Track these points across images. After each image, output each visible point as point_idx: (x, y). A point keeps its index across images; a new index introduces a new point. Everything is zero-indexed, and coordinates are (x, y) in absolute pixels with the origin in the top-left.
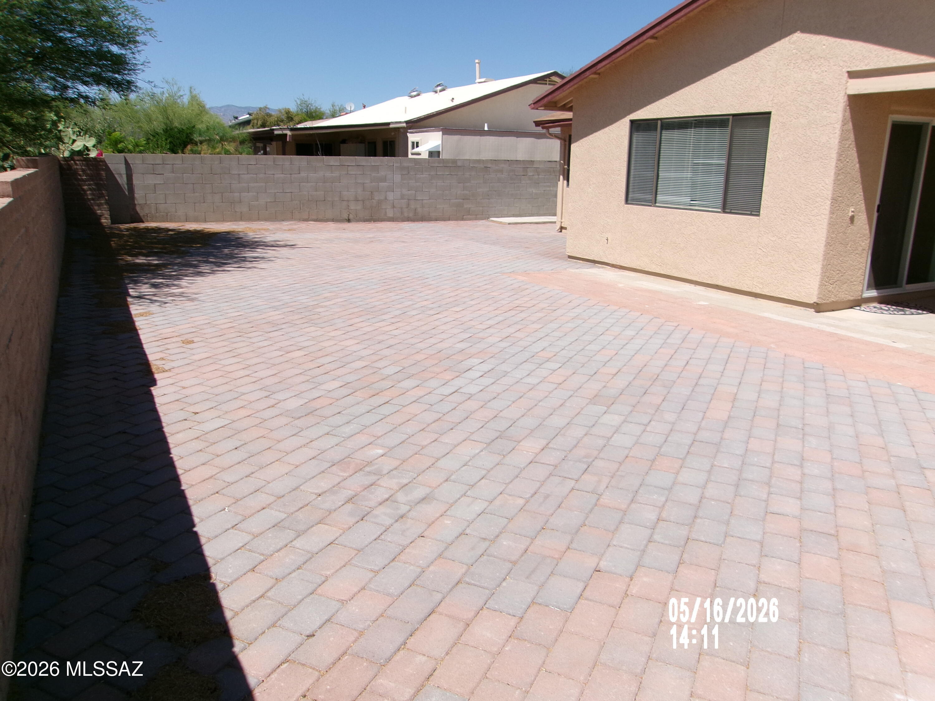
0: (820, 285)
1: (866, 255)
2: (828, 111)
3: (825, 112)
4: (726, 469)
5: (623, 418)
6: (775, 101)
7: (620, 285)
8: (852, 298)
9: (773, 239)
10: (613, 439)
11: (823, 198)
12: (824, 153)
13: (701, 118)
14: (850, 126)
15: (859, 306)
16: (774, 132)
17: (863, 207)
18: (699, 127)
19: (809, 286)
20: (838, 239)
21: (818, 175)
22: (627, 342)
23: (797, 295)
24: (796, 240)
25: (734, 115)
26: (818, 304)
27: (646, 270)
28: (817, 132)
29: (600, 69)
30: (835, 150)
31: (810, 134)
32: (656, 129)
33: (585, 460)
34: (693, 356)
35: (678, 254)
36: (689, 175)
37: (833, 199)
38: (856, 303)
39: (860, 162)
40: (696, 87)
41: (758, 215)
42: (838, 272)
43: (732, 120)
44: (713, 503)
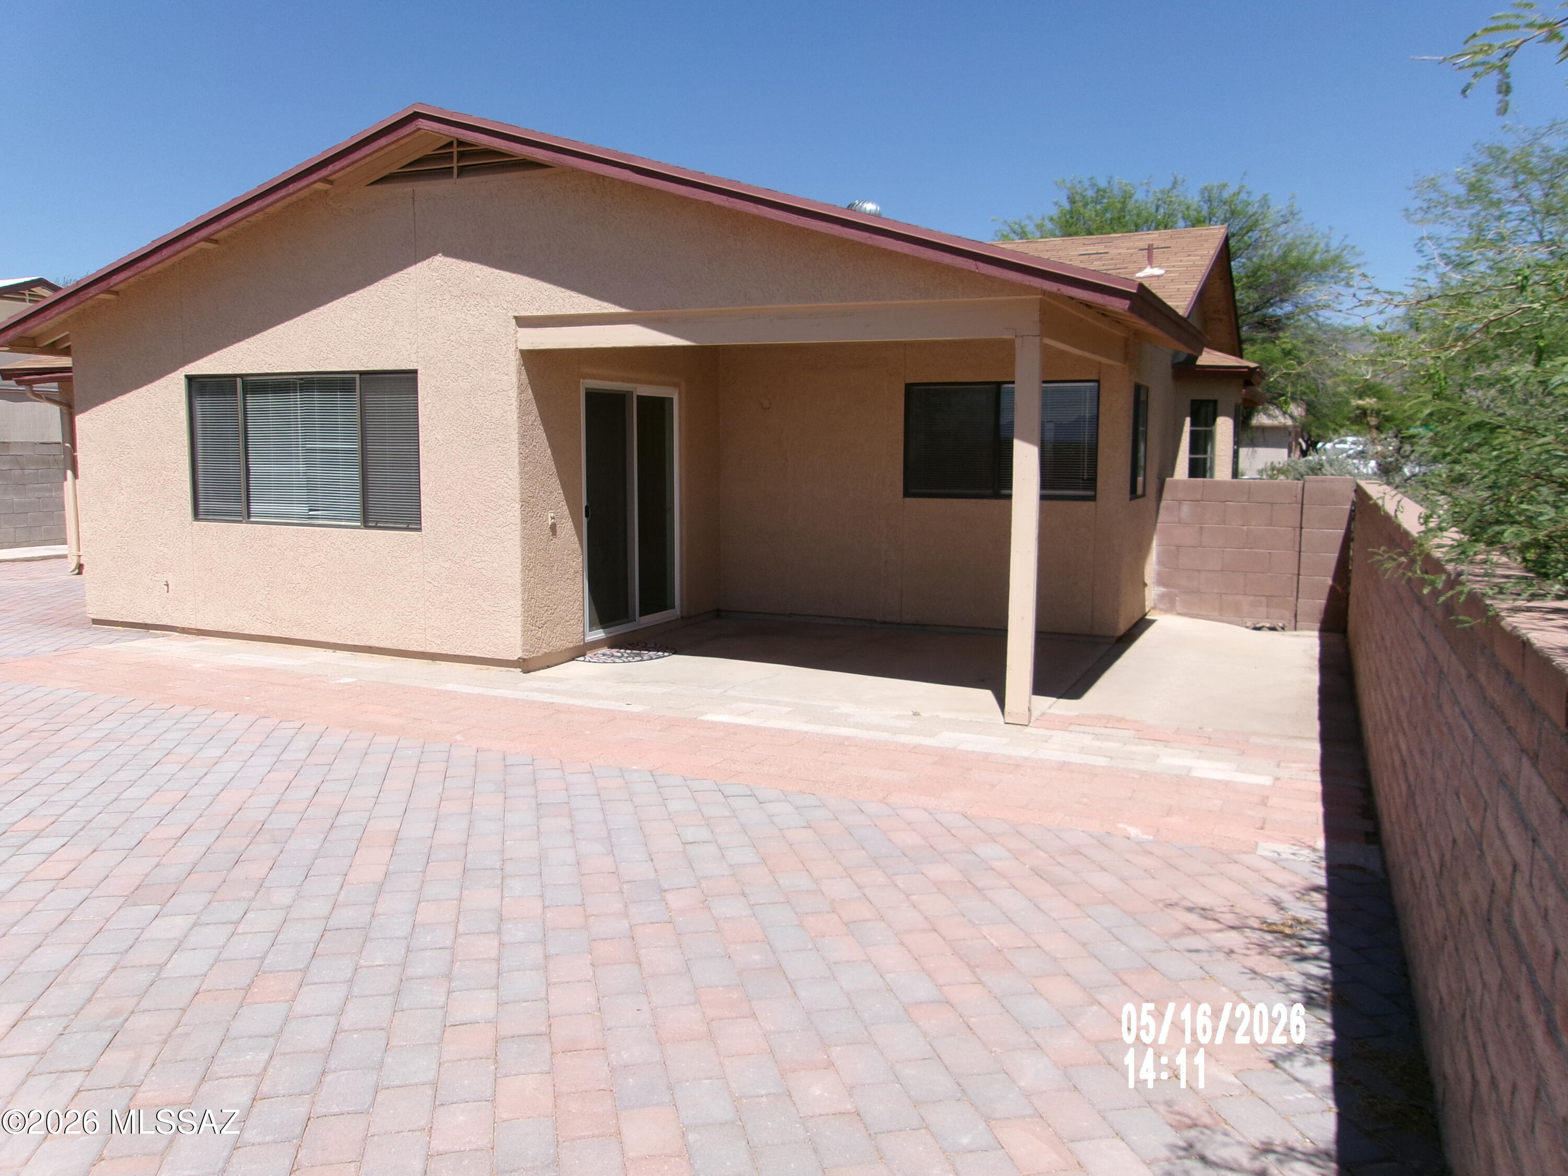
0: (524, 631)
1: (581, 580)
2: (497, 372)
3: (493, 373)
4: (380, 968)
5: (191, 919)
6: (421, 354)
7: (197, 666)
8: (571, 645)
9: (447, 565)
10: (169, 966)
11: (509, 499)
12: (501, 433)
13: (309, 376)
14: (529, 394)
15: (584, 655)
16: (426, 401)
17: (565, 510)
18: (308, 390)
19: (508, 635)
20: (539, 560)
21: (496, 466)
22: (207, 770)
23: (493, 649)
24: (480, 564)
25: (362, 373)
26: (524, 660)
27: (246, 632)
28: (486, 401)
29: (115, 285)
30: (515, 430)
31: (477, 405)
32: (235, 393)
33: (108, 1023)
34: (328, 777)
35: (298, 600)
36: (302, 468)
37: (522, 501)
38: (579, 652)
39: (551, 446)
40: (295, 326)
41: (420, 530)
42: (546, 608)
43: (360, 381)
44: (355, 1036)
